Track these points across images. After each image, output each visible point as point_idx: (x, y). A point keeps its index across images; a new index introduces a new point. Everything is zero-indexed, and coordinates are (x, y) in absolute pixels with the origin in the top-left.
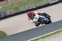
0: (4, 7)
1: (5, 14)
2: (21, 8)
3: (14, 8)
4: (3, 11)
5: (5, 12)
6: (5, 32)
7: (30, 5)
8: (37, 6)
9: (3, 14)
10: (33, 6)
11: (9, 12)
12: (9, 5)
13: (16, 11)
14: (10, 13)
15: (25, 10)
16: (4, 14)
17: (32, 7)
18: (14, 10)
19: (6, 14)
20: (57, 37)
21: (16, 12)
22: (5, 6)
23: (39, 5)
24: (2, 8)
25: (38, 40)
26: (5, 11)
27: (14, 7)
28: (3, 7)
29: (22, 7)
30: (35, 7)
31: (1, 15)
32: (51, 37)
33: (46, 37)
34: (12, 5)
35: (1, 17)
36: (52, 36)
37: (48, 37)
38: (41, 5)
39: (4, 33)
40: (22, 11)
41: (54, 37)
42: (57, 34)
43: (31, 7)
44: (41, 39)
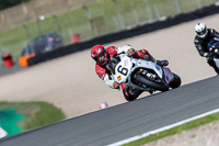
0: (55, 17)
1: (58, 39)
2: (114, 19)
3: (92, 21)
5: (59, 33)
6: (58, 106)
7: (148, 9)
8: (173, 15)
9: (51, 40)
10: (158, 14)
11: (71, 32)
12: (73, 9)
13: (96, 30)
14: (77, 36)
15: (129, 28)
16: (55, 42)
17: (154, 16)
18: (89, 26)
19: (60, 42)
21: (96, 34)
22: (60, 12)
23: (179, 11)
24: (46, 19)
25: (175, 133)
26: (60, 28)
27: (90, 17)
28: (49, 15)
29: (120, 17)
30: (163, 18)
31: (45, 44)
33: (203, 123)
34: (85, 8)
35: (43, 52)
37: (211, 124)
38: (185, 11)
39: (55, 108)
40: (117, 30)
43: (150, 16)
44: (184, 132)
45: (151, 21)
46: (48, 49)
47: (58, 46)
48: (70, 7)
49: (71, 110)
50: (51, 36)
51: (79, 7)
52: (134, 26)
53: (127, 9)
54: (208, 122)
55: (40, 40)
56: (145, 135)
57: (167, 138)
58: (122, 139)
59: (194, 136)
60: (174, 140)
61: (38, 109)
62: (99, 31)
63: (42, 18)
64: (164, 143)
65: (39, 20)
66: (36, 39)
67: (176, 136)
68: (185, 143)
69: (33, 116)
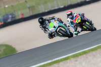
0: (12, 6)
2: (40, 7)
3: (29, 8)
4: (11, 12)
5: (14, 13)
7: (55, 2)
8: (67, 5)
9: (10, 16)
10: (60, 5)
11: (20, 13)
12: (20, 2)
14: (23, 14)
15: (46, 11)
16: (12, 17)
18: (28, 10)
19: (15, 17)
20: (98, 55)
22: (15, 4)
23: (69, 3)
24: (8, 7)
26: (14, 11)
27: (28, 6)
28: (10, 5)
29: (42, 6)
31: (8, 18)
32: (88, 55)
33: (81, 55)
34: (26, 2)
35: (7, 22)
36: (91, 53)
37: (84, 55)
39: (12, 47)
40: (41, 12)
41: (94, 56)
42: (99, 50)
43: (56, 6)
44: (72, 59)
45: (56, 8)
46: (9, 20)
47: (14, 19)
48: (19, 1)
49: (20, 48)
50: (10, 14)
51: (24, 1)
52: (49, 10)
53: (46, 3)
54: (83, 54)
55: (6, 16)
56: (54, 60)
57: (64, 61)
58: (43, 62)
59: (76, 61)
60: (67, 62)
61: (5, 48)
62: (32, 13)
63: (7, 6)
64: (63, 64)
65: (5, 7)
66: (4, 16)
67: (68, 61)
68: (73, 64)
69: (2, 51)
